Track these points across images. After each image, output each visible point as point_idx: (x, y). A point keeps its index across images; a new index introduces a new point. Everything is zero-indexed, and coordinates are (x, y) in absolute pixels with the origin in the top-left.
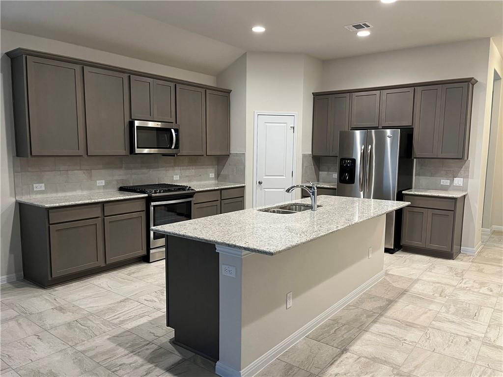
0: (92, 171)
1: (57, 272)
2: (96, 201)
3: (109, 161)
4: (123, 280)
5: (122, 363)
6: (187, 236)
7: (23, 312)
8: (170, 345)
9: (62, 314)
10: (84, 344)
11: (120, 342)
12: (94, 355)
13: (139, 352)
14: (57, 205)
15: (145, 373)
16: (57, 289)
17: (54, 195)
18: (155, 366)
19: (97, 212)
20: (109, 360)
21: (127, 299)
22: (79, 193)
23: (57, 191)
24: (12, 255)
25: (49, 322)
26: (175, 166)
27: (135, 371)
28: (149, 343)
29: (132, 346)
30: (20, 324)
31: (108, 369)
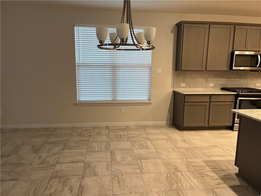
0: (208, 78)
1: (186, 125)
2: (207, 93)
3: (218, 74)
4: (216, 136)
5: (207, 174)
6: (252, 117)
7: (169, 138)
8: (235, 175)
9: (185, 143)
10: (191, 159)
11: (208, 165)
12: (195, 166)
13: (217, 173)
14: (189, 93)
15: (218, 183)
16: (184, 132)
17: (189, 89)
18: (224, 182)
19: (207, 99)
20: (201, 170)
21: (216, 146)
22: (200, 89)
23: (190, 87)
24: (169, 114)
25: (179, 145)
26: (258, 78)
27: (213, 180)
28: (223, 171)
29: (214, 168)
30: (167, 142)
31: (200, 174)
